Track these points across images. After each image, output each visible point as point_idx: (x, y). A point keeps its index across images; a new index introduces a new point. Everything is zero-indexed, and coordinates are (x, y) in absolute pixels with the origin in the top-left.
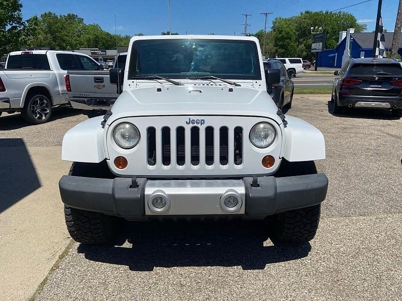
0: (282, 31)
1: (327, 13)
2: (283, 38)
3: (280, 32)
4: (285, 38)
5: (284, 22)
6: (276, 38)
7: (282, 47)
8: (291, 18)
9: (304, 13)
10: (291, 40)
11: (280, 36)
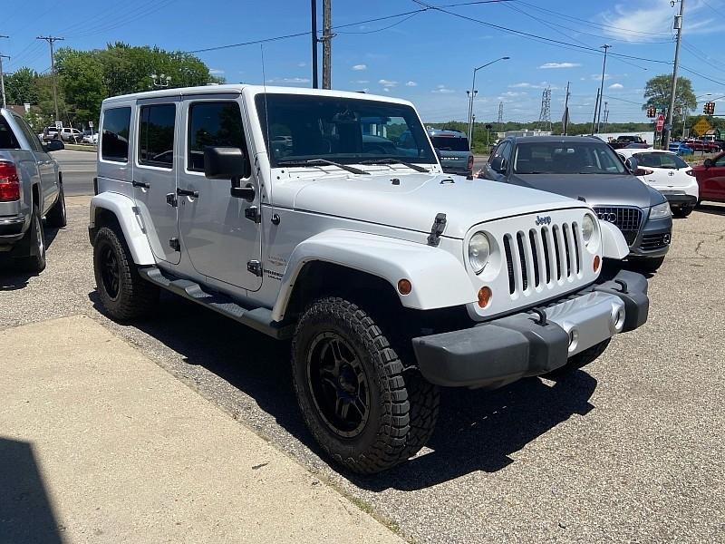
0: (77, 75)
1: (156, 51)
2: (81, 89)
3: (75, 77)
4: (88, 90)
5: (78, 59)
6: (68, 86)
7: (82, 105)
8: (93, 53)
9: (114, 46)
10: (98, 92)
11: (75, 84)
